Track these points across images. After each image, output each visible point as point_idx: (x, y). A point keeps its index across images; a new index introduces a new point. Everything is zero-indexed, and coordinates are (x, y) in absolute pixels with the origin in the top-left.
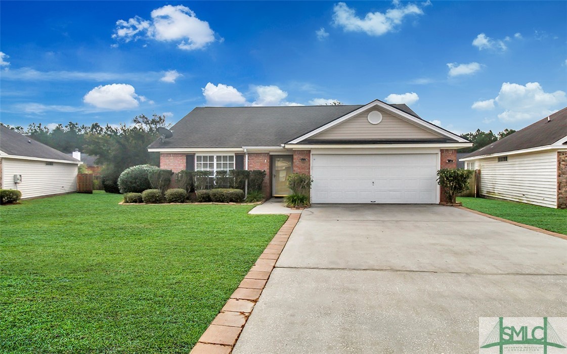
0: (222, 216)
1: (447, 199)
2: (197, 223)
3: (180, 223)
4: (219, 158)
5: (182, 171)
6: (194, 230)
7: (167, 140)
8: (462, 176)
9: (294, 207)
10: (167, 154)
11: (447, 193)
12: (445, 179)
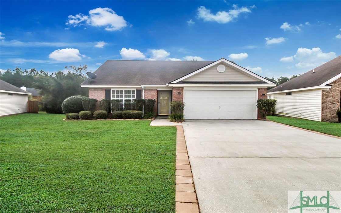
0: (136, 125)
1: (262, 116)
2: (121, 129)
3: (111, 129)
4: (126, 92)
5: (104, 100)
6: (119, 134)
7: (93, 80)
8: (271, 103)
9: (175, 121)
10: (93, 89)
11: (262, 113)
12: (261, 105)
